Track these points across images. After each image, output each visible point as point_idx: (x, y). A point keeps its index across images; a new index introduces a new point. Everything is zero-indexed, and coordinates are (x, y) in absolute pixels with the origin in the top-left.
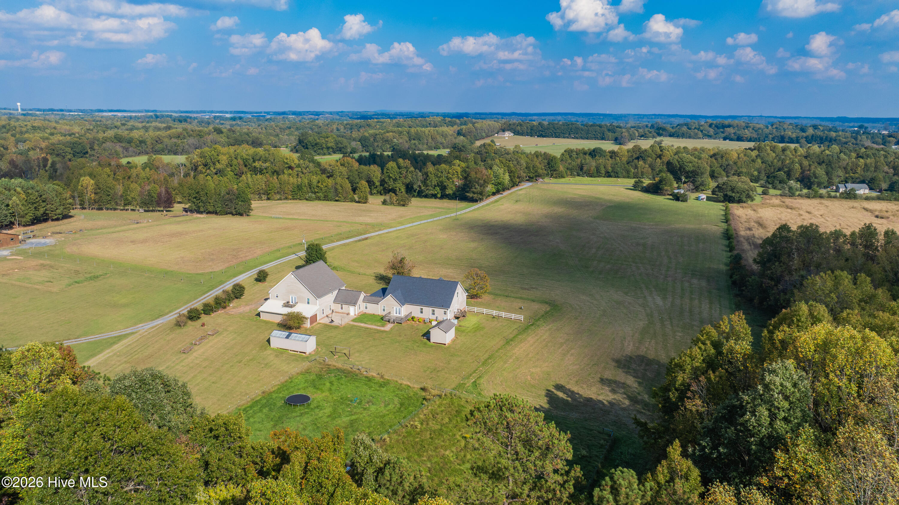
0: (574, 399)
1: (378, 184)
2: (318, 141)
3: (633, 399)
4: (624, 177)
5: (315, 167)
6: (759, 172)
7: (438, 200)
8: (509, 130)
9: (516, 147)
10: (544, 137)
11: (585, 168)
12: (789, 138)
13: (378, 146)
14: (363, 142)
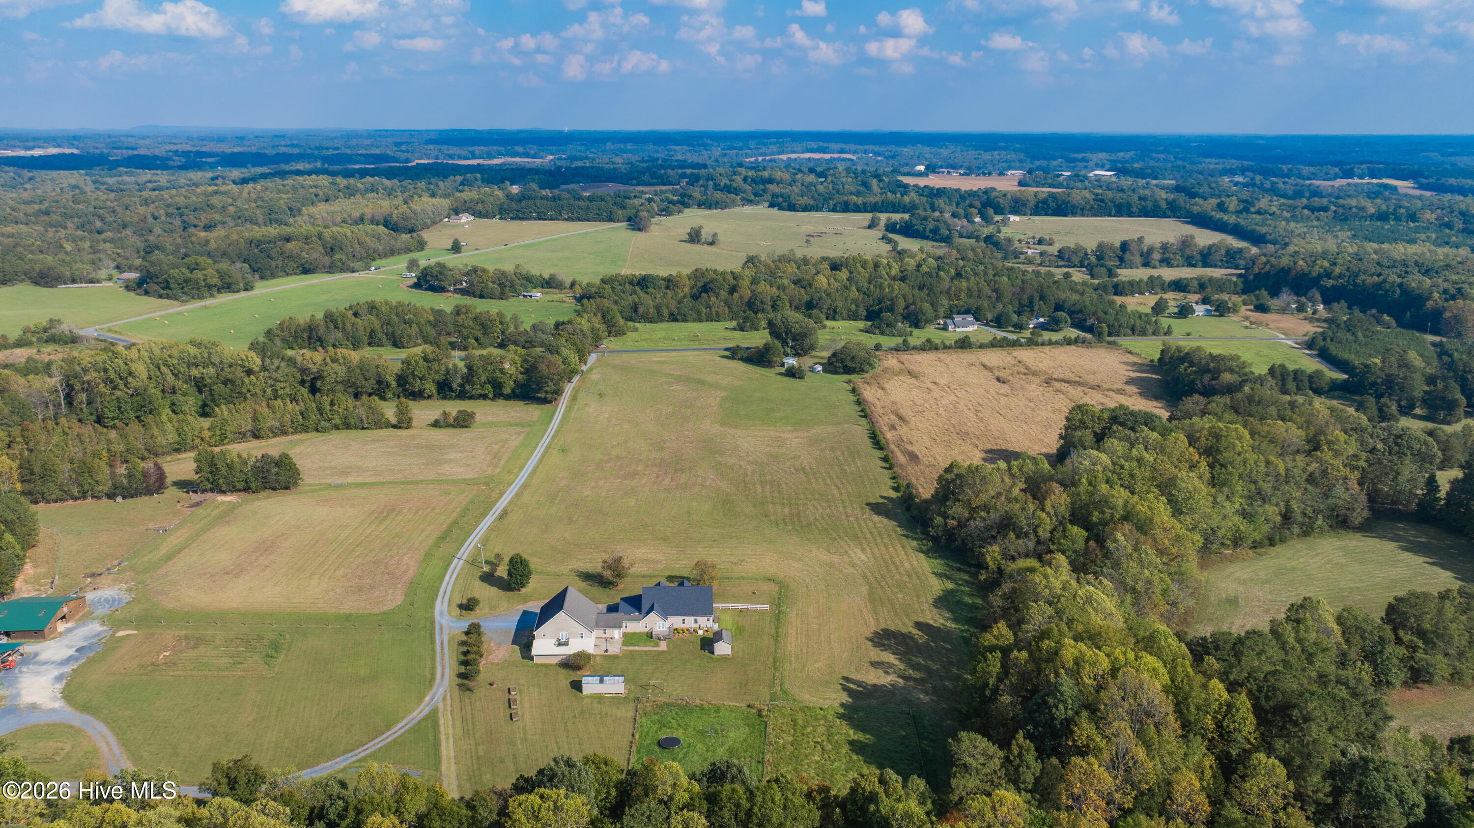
0: (864, 688)
1: (394, 384)
2: (189, 275)
3: (906, 678)
4: (694, 321)
5: (288, 365)
6: (857, 306)
7: (489, 402)
8: (466, 210)
9: (518, 266)
10: (521, 219)
11: (641, 310)
12: (855, 204)
13: (277, 267)
14: (253, 264)
